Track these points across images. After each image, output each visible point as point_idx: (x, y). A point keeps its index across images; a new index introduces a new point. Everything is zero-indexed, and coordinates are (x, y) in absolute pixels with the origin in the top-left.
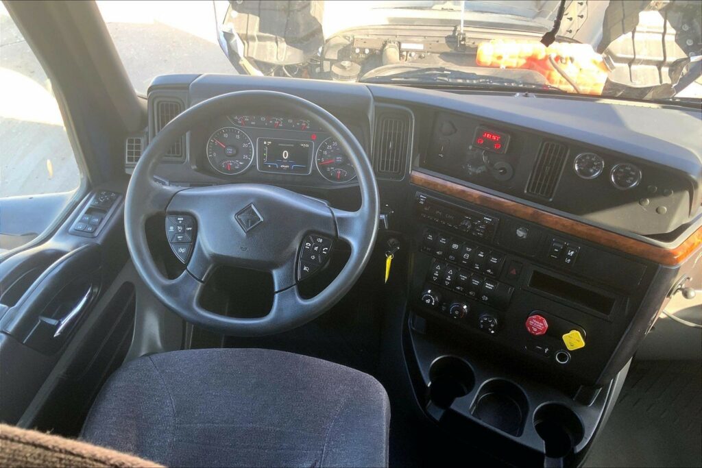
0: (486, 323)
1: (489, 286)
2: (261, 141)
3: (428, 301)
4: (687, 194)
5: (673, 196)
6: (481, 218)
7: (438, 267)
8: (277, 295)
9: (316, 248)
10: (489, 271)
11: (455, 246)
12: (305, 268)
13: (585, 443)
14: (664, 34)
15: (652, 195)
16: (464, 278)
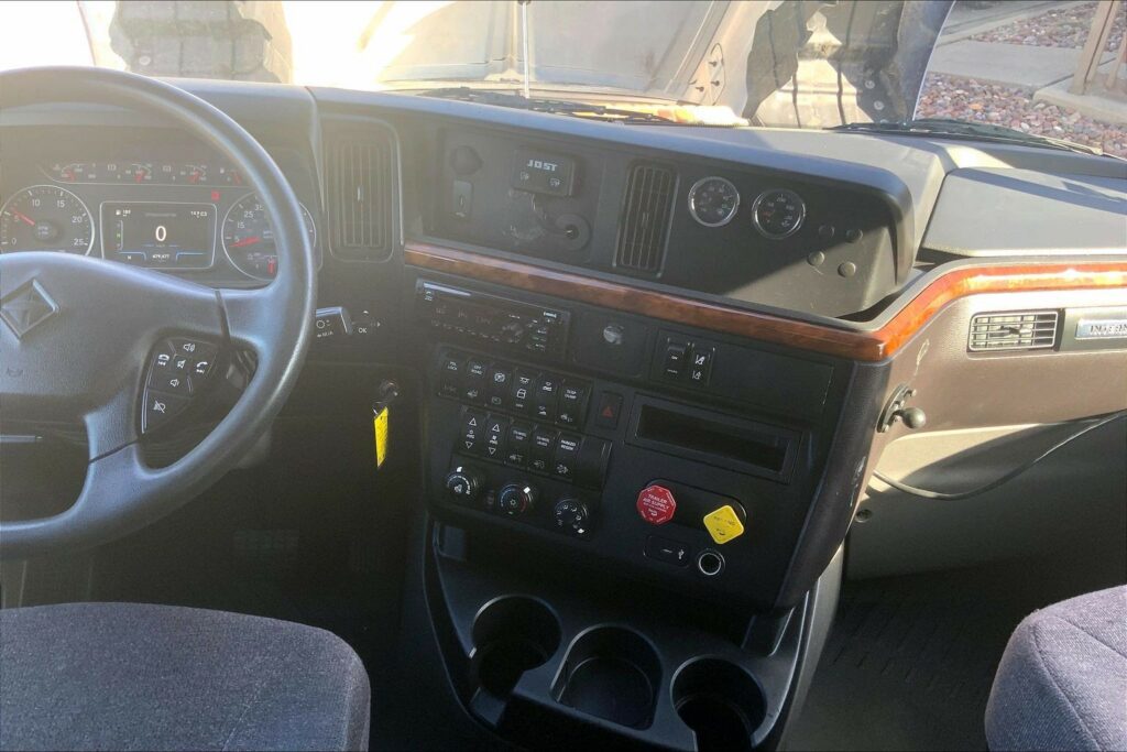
0: (567, 514)
1: (568, 445)
2: (109, 210)
3: (458, 489)
4: (886, 232)
5: (863, 240)
6: (538, 314)
7: (473, 422)
8: (92, 467)
9: (181, 364)
10: (565, 417)
11: (500, 377)
12: (157, 406)
13: (769, 725)
14: (840, 94)
15: (826, 244)
16: (521, 435)
